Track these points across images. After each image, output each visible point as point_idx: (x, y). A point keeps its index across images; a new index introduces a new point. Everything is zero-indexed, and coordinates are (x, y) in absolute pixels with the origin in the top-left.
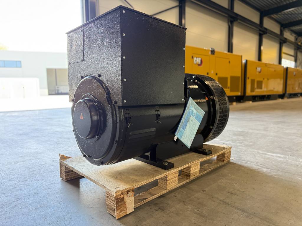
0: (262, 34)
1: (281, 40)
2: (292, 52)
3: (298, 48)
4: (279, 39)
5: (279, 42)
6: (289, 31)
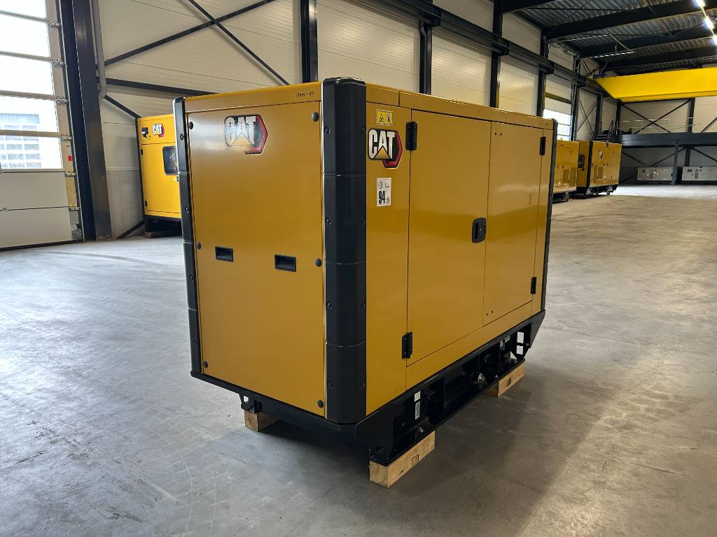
0: (499, 55)
1: (541, 66)
3: (580, 83)
4: (537, 65)
5: (536, 70)
6: (559, 44)
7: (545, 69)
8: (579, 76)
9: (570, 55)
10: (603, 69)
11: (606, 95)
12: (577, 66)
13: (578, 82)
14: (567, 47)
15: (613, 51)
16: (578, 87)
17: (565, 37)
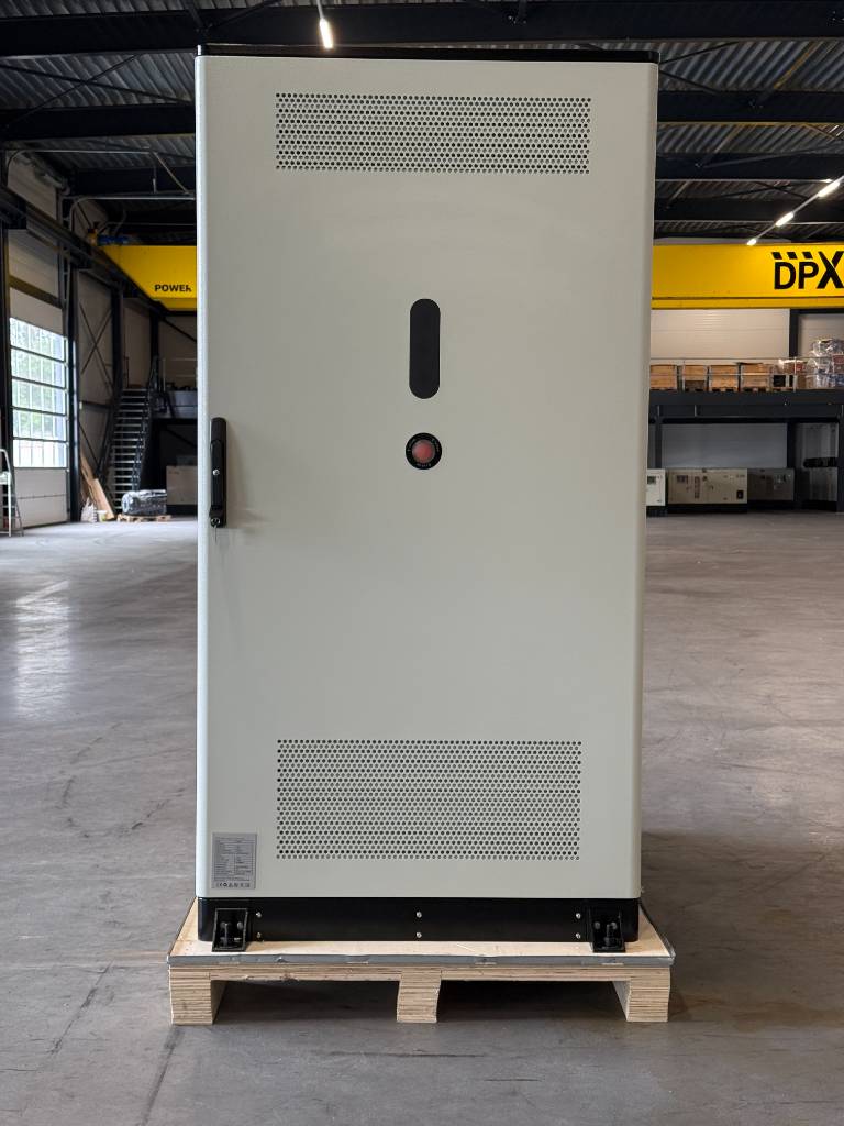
7: (6, 216)
9: (45, 182)
11: (133, 290)
12: (66, 214)
13: (72, 254)
15: (146, 189)
16: (73, 266)
17: (42, 142)
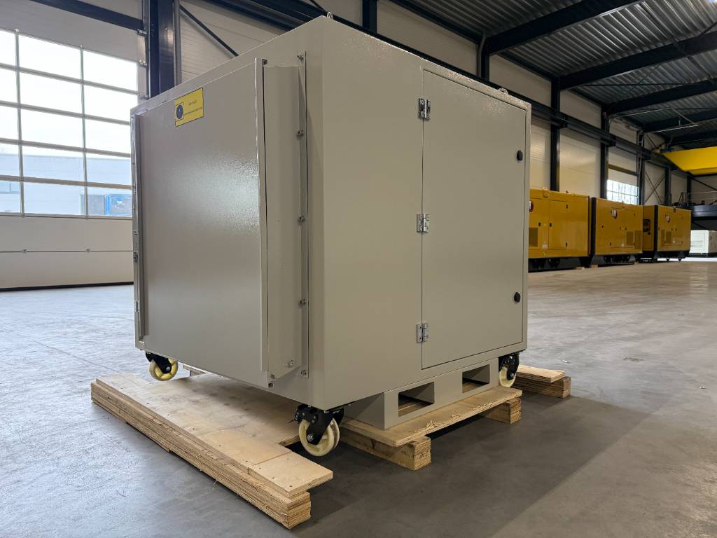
0: (558, 128)
1: (602, 139)
2: (632, 165)
3: (644, 156)
4: (599, 138)
5: (598, 143)
6: (621, 120)
7: (606, 142)
8: (644, 149)
9: (632, 130)
10: (670, 143)
11: (674, 167)
12: (640, 140)
13: (643, 155)
14: (629, 123)
15: (677, 125)
16: (643, 160)
17: (625, 112)
